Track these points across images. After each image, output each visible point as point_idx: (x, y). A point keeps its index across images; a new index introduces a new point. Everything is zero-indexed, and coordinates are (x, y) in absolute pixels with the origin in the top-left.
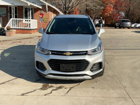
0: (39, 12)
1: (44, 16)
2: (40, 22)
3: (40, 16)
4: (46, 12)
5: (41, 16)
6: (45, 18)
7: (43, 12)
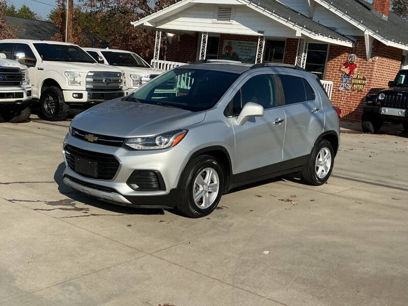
0: (343, 58)
1: (356, 70)
2: (341, 89)
3: (344, 69)
4: (365, 58)
5: (347, 71)
6: (357, 78)
7: (355, 58)
